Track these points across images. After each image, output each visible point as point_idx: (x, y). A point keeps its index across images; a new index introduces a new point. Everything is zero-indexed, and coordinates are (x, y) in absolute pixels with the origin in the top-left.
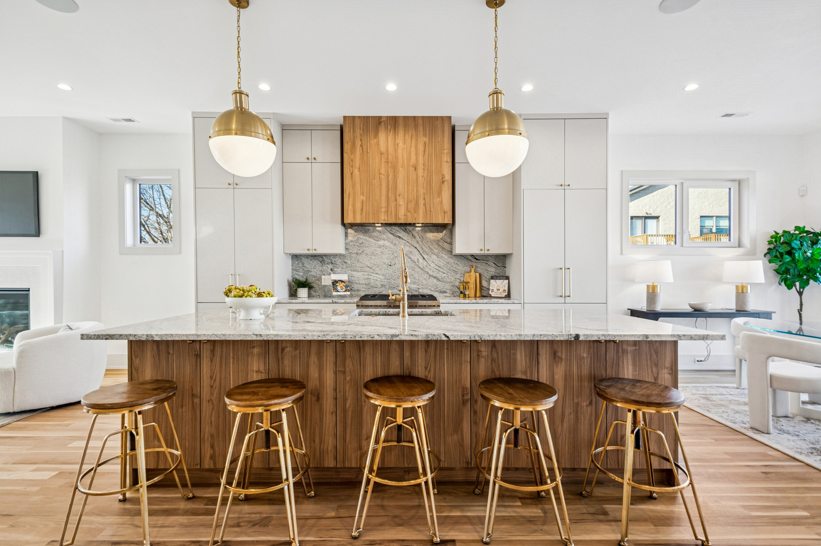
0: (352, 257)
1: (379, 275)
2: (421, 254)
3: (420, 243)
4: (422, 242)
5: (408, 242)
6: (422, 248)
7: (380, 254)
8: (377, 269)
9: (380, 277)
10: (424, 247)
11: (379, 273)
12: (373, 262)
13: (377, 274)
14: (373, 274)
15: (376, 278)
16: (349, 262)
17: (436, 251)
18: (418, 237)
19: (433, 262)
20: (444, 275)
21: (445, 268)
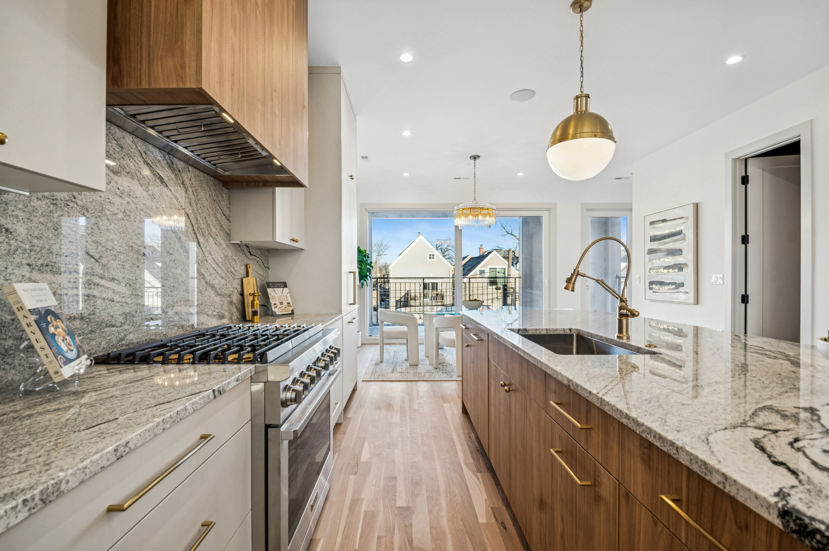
0: (35, 210)
1: (119, 283)
2: (195, 233)
3: (194, 205)
4: (196, 204)
5: (176, 197)
6: (197, 220)
7: (120, 216)
8: (114, 264)
9: (121, 288)
10: (199, 218)
11: (119, 276)
12: (103, 240)
13: (113, 279)
14: (103, 282)
15: (110, 295)
16: (21, 229)
17: (214, 230)
18: (191, 192)
19: (210, 254)
20: (223, 282)
21: (223, 268)
